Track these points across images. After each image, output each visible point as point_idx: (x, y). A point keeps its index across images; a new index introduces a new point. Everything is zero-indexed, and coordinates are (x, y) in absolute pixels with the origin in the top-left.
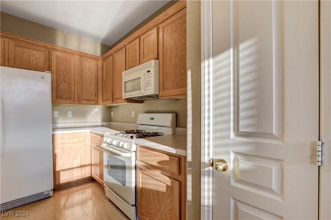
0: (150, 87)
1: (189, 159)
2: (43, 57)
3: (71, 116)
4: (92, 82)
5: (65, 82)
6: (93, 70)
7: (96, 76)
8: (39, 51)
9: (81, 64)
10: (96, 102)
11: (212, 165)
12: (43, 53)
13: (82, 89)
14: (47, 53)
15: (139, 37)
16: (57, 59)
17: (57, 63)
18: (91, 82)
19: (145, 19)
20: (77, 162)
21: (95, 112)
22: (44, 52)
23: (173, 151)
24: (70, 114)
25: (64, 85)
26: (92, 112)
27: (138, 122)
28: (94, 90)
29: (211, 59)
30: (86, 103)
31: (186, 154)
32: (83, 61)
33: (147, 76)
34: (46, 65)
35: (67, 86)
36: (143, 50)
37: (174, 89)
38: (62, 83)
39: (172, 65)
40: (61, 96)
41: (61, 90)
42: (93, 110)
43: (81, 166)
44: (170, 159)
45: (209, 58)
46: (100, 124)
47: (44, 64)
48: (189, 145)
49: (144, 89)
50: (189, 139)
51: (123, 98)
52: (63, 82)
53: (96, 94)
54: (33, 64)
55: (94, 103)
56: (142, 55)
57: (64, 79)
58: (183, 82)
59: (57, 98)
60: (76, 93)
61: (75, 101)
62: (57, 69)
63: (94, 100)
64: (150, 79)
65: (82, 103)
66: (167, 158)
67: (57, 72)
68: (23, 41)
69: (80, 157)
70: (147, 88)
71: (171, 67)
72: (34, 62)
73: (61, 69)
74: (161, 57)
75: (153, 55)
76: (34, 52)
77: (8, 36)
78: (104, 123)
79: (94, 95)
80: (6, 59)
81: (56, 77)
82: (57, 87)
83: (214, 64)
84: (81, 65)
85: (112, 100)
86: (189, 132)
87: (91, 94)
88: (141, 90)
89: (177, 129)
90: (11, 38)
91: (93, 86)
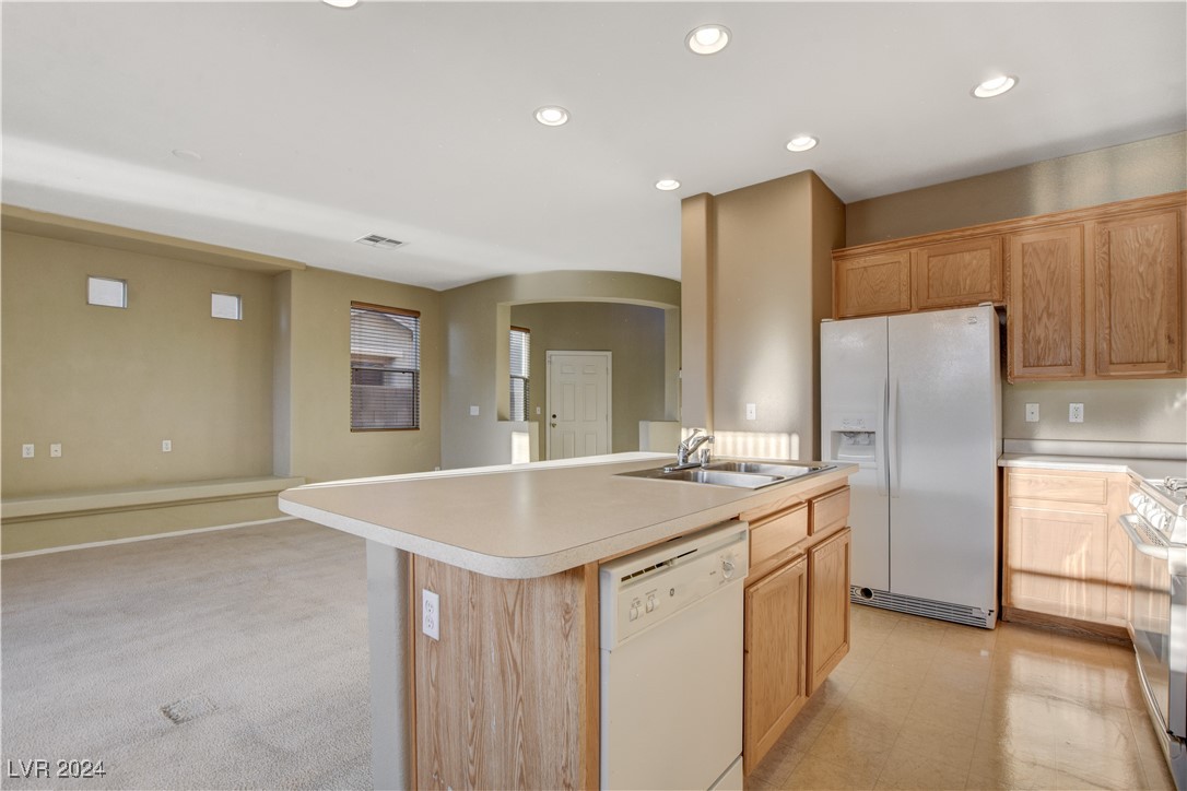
2: (988, 261)
3: (1081, 420)
4: (1153, 294)
5: (1049, 315)
6: (1157, 250)
7: (1170, 270)
8: (976, 250)
9: (1104, 245)
10: (1170, 366)
12: (988, 252)
13: (1110, 327)
14: (997, 248)
16: (1024, 253)
17: (1024, 266)
18: (1148, 295)
20: (1075, 563)
22: (990, 248)
24: (1077, 411)
25: (1046, 327)
26: (1172, 405)
28: (1164, 324)
30: (1127, 373)
32: (1113, 233)
34: (995, 282)
35: (1057, 327)
38: (1040, 319)
40: (1039, 358)
41: (1039, 342)
42: (1173, 399)
43: (1091, 581)
47: (991, 281)
52: (1045, 315)
53: (1175, 337)
54: (965, 288)
55: (1164, 372)
57: (1047, 308)
59: (1024, 366)
60: (1087, 343)
61: (1084, 370)
62: (1024, 285)
63: (1163, 358)
65: (1112, 374)
67: (1024, 292)
68: (944, 239)
69: (1087, 553)
72: (968, 282)
73: (1038, 282)
76: (967, 257)
77: (915, 241)
79: (1163, 342)
80: (914, 292)
81: (1024, 307)
82: (1024, 335)
84: (1105, 249)
87: (1151, 340)
90: (921, 243)
91: (1158, 310)
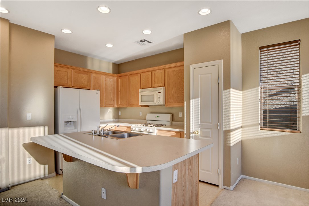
0: (160, 101)
1: (185, 132)
2: (87, 78)
4: (111, 92)
6: (112, 84)
11: (194, 133)
12: (87, 76)
13: (106, 97)
15: (151, 71)
16: (94, 78)
17: (94, 81)
19: (150, 55)
21: (109, 112)
23: (178, 130)
27: (147, 119)
29: (193, 99)
31: (184, 131)
33: (158, 95)
36: (155, 79)
37: (174, 103)
39: (173, 91)
44: (176, 134)
45: (192, 99)
46: (112, 120)
47: (88, 83)
48: (185, 128)
49: (157, 102)
50: (185, 126)
51: (140, 104)
53: (114, 100)
56: (153, 81)
58: (179, 100)
60: (103, 100)
61: (102, 105)
64: (160, 97)
65: (106, 106)
66: (175, 134)
67: (94, 87)
68: (78, 69)
70: (158, 101)
71: (172, 92)
72: (83, 82)
73: (96, 85)
74: (166, 85)
75: (161, 84)
78: (115, 120)
83: (194, 101)
85: (127, 104)
86: (185, 124)
88: (154, 101)
89: (173, 122)
91: (112, 95)
